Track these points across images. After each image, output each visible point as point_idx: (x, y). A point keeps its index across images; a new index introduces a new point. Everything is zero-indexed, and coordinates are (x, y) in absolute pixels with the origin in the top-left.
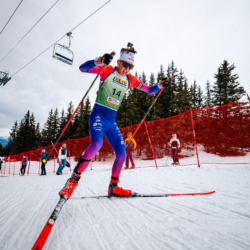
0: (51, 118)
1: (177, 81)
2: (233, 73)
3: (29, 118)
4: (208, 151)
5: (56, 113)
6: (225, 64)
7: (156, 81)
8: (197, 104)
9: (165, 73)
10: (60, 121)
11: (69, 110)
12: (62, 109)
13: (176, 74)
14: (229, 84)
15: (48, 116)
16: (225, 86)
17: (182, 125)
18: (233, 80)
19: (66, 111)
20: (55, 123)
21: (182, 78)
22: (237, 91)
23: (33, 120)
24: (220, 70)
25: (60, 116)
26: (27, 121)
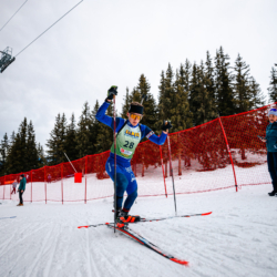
3: (26, 128)
5: (64, 120)
13: (226, 61)
20: (63, 132)
23: (31, 129)
26: (24, 130)
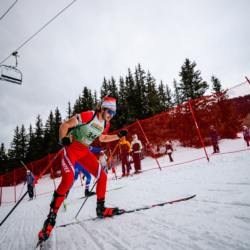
0: (18, 136)
1: (145, 82)
2: (195, 70)
4: (184, 146)
5: (23, 130)
6: (188, 62)
7: (125, 85)
8: (167, 102)
9: (134, 76)
10: (28, 138)
11: (38, 124)
12: (30, 125)
13: (144, 76)
14: (194, 80)
15: (14, 134)
16: (190, 83)
17: (157, 124)
18: (196, 76)
19: (34, 127)
20: (23, 140)
21: (150, 79)
22: (201, 85)
24: (183, 69)
25: (27, 132)
